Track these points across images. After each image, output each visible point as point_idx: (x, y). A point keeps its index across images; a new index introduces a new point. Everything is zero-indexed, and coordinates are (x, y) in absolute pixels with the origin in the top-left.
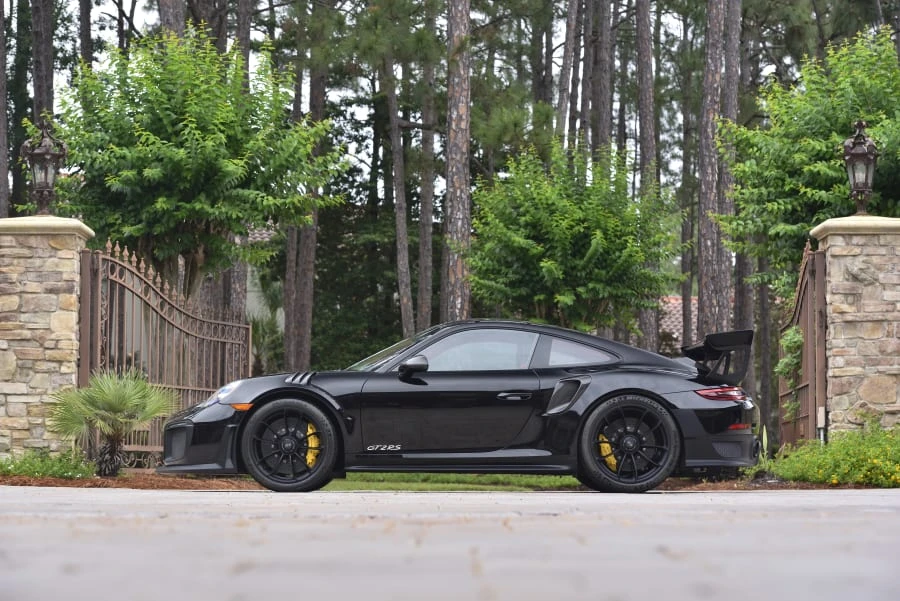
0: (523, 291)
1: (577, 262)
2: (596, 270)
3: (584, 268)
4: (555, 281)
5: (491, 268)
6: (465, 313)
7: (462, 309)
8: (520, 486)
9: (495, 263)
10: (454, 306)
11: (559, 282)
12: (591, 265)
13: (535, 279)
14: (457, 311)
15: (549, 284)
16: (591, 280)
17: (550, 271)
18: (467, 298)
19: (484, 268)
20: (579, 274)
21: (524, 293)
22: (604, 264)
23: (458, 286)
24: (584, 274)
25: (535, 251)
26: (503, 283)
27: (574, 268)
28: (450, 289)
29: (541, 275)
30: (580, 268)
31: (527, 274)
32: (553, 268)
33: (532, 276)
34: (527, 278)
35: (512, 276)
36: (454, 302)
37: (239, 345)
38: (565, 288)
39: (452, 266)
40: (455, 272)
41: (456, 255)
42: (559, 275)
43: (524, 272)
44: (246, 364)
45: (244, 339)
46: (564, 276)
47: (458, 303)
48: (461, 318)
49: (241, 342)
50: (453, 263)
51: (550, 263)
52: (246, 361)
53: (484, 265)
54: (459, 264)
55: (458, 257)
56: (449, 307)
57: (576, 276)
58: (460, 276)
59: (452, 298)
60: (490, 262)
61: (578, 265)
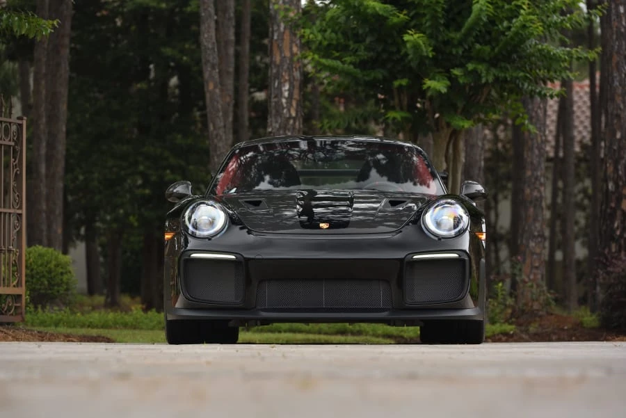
0: (379, 74)
1: (452, 35)
2: (478, 46)
3: (460, 43)
4: (422, 60)
5: (334, 42)
6: (294, 103)
7: (290, 98)
9: (340, 35)
10: (280, 95)
11: (427, 62)
12: (471, 39)
13: (395, 57)
14: (284, 101)
15: (414, 65)
16: (470, 59)
17: (416, 47)
18: (297, 84)
19: (325, 43)
20: (454, 51)
21: (380, 76)
22: (487, 38)
23: (285, 67)
24: (460, 51)
25: (395, 20)
26: (351, 63)
27: (447, 43)
28: (274, 71)
29: (403, 51)
30: (456, 42)
31: (384, 50)
32: (421, 43)
33: (392, 53)
34: (385, 56)
35: (363, 54)
36: (280, 89)
37: (10, 146)
38: (437, 70)
39: (276, 40)
40: (280, 49)
41: (282, 25)
42: (428, 52)
43: (380, 48)
44: (18, 172)
45: (15, 139)
46: (434, 53)
47: (285, 91)
48: (289, 110)
49: (13, 144)
50: (278, 36)
51: (416, 36)
52: (18, 169)
53: (325, 39)
54: (287, 37)
55: (285, 28)
56: (273, 96)
57: (451, 53)
58: (288, 54)
59: (276, 84)
60: (333, 35)
61: (453, 39)
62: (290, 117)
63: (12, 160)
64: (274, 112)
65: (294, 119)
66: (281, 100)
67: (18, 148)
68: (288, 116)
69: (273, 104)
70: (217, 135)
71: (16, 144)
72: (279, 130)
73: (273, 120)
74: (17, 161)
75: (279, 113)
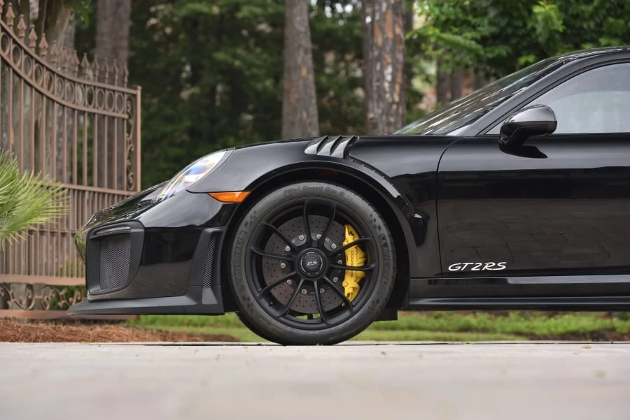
0: (502, 50)
1: (583, 7)
2: (611, 20)
3: (592, 17)
4: (552, 34)
5: (453, 17)
6: (397, 88)
7: (393, 82)
8: (504, 332)
9: (458, 10)
10: (381, 78)
11: (557, 36)
12: (603, 12)
13: (521, 32)
14: (386, 85)
15: (541, 40)
16: (601, 34)
17: (546, 20)
18: (400, 67)
19: (443, 18)
20: (585, 25)
21: (504, 53)
22: (619, 11)
23: (388, 48)
24: (592, 25)
26: (473, 39)
27: (576, 16)
28: (376, 53)
29: (530, 25)
30: (587, 15)
31: (509, 25)
32: (553, 15)
33: (517, 28)
34: (510, 31)
35: (486, 29)
36: (382, 72)
37: (123, 119)
38: (566, 46)
39: (379, 21)
40: (382, 29)
41: (384, 5)
42: (559, 26)
43: (503, 22)
44: (133, 149)
45: (129, 111)
46: (564, 27)
47: (388, 74)
48: (392, 95)
49: (126, 116)
50: (380, 16)
51: (548, 7)
52: (132, 145)
53: (442, 13)
54: (389, 17)
55: (388, 8)
56: (374, 79)
57: (582, 28)
58: (390, 35)
59: (378, 67)
60: (451, 9)
61: (583, 12)
62: (393, 102)
63: (126, 135)
64: (375, 96)
65: (398, 104)
66: (382, 84)
67: (132, 122)
68: (390, 100)
69: (375, 89)
70: (310, 124)
71: (130, 117)
72: (381, 115)
73: (375, 104)
74: (131, 136)
75: (381, 98)
